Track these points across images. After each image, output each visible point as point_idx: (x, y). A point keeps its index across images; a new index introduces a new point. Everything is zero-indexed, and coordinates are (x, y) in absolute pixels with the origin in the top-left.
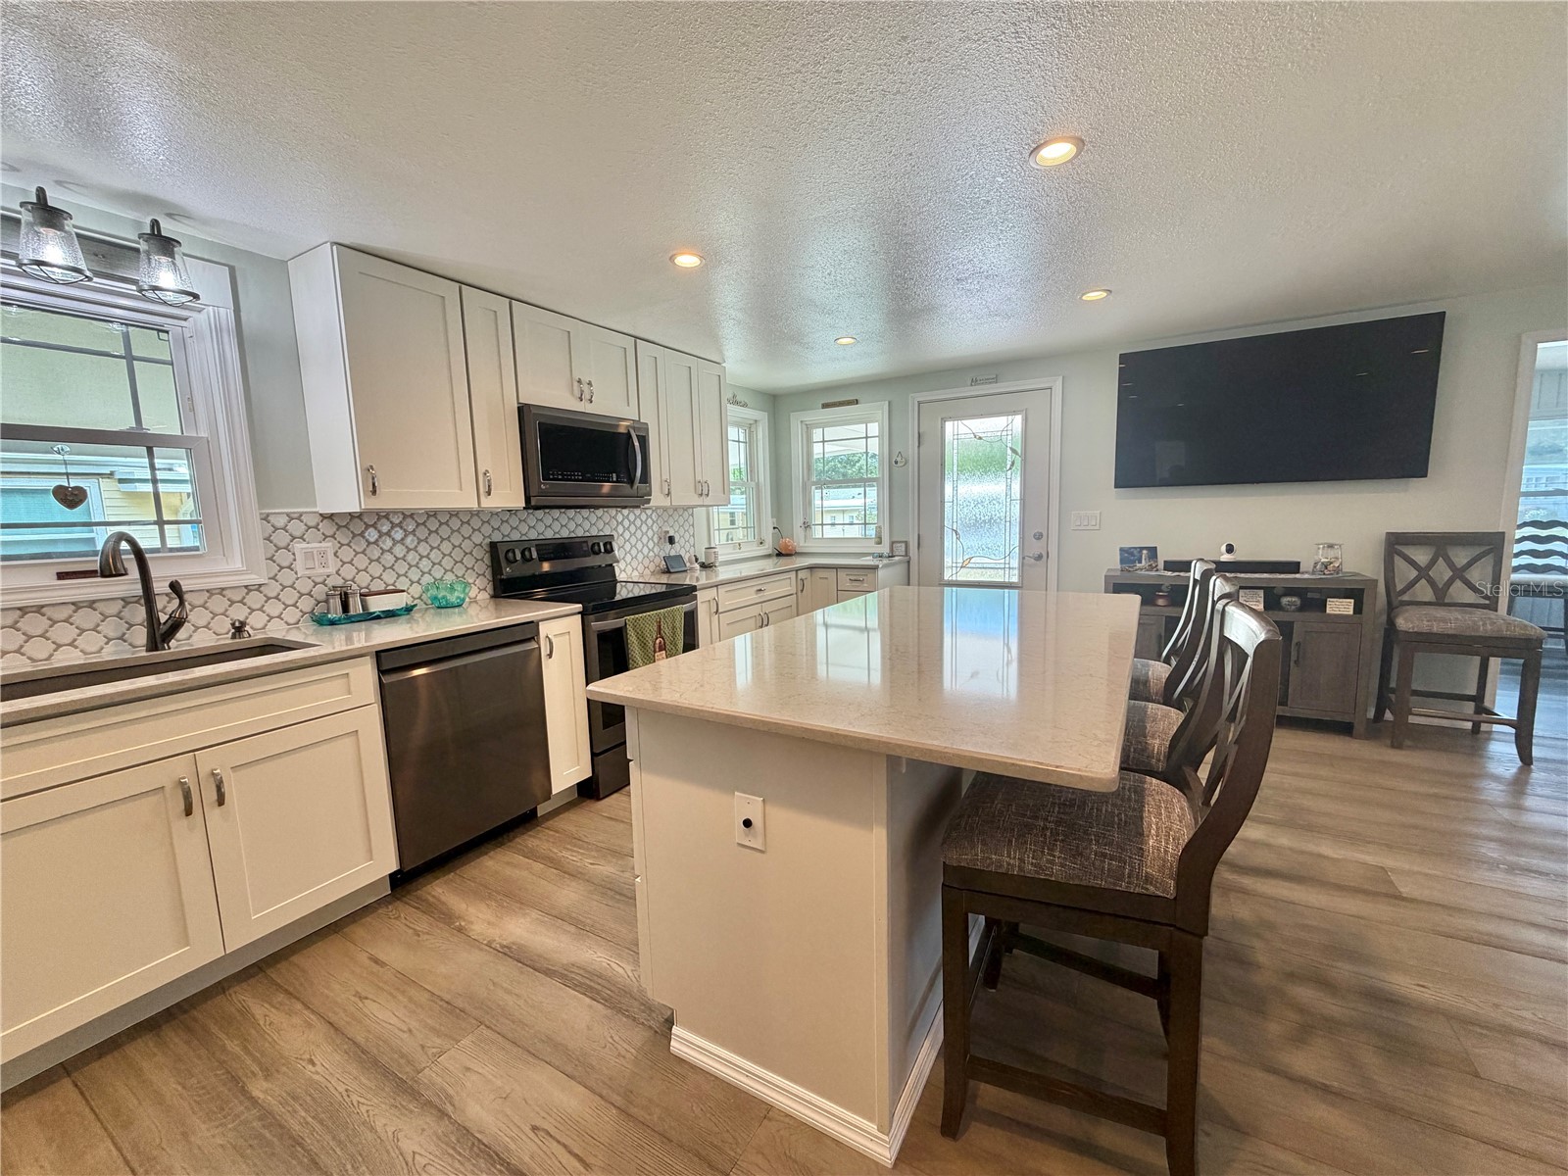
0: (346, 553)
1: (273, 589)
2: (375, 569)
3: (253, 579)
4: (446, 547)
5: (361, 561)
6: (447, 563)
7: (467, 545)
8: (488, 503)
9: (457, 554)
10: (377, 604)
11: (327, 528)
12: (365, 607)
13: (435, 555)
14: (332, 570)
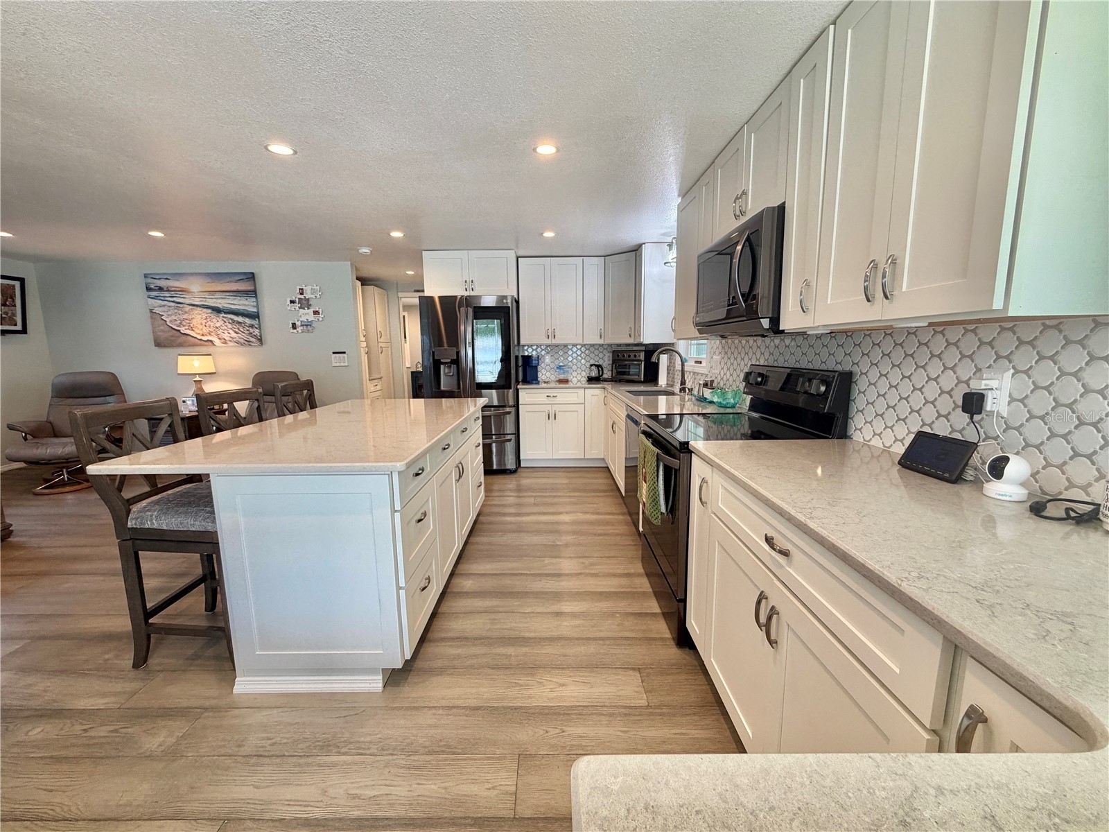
0: (723, 363)
11: (720, 348)
14: (718, 371)
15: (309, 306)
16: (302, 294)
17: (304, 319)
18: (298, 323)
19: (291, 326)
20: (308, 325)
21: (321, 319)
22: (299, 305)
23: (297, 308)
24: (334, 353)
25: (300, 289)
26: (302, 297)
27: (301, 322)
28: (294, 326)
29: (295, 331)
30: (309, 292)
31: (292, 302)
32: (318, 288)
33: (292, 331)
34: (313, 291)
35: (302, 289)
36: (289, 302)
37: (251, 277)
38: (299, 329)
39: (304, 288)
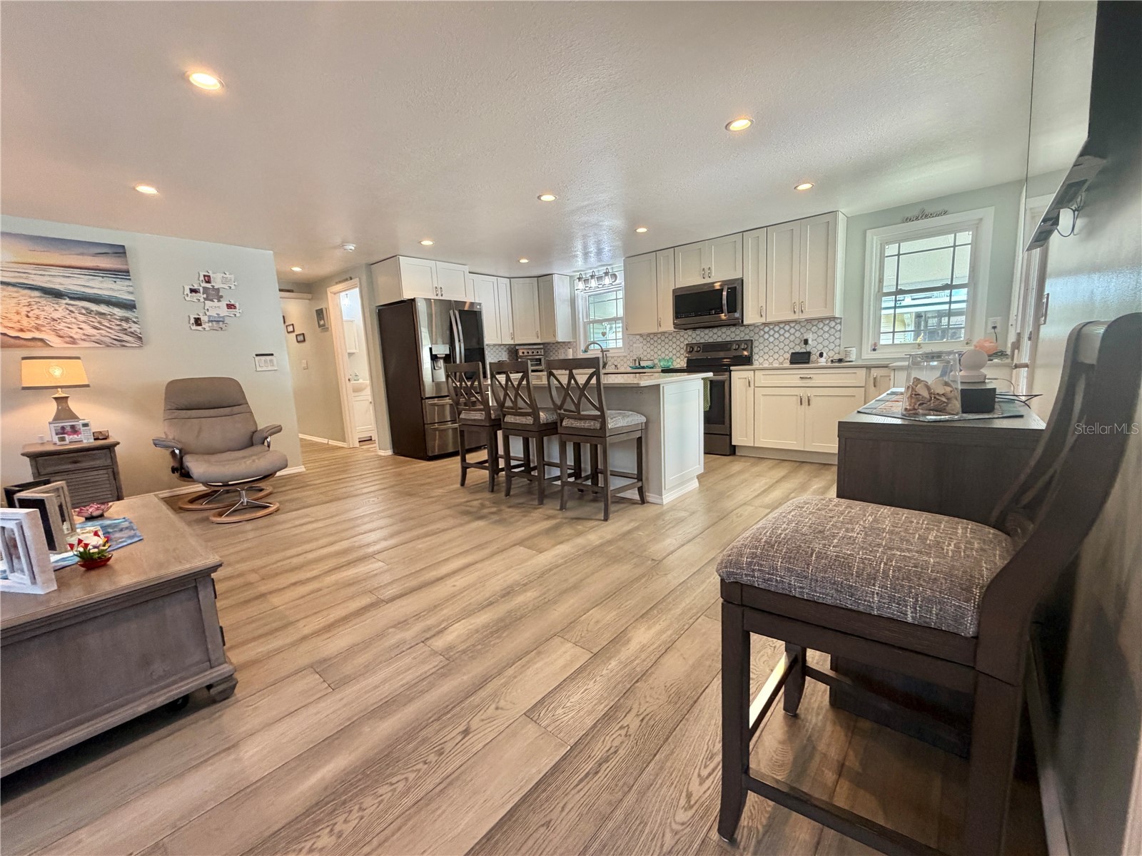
0: (645, 348)
1: (628, 357)
2: (652, 353)
3: (625, 354)
4: (674, 346)
5: (649, 350)
6: (674, 352)
7: (682, 345)
8: (661, 330)
9: (678, 349)
10: (643, 364)
11: (641, 339)
12: (640, 364)
13: (671, 349)
14: (641, 353)
15: (220, 298)
16: (208, 282)
17: (213, 313)
18: (204, 319)
19: (192, 321)
20: (218, 321)
21: (238, 315)
22: (205, 296)
23: (202, 300)
24: (257, 355)
25: (205, 276)
26: (208, 285)
27: (209, 316)
28: (198, 322)
29: (199, 328)
30: (219, 280)
31: (192, 291)
32: (232, 276)
33: (194, 327)
34: (225, 280)
35: (209, 276)
36: (187, 291)
37: (120, 251)
38: (206, 326)
39: (212, 275)
